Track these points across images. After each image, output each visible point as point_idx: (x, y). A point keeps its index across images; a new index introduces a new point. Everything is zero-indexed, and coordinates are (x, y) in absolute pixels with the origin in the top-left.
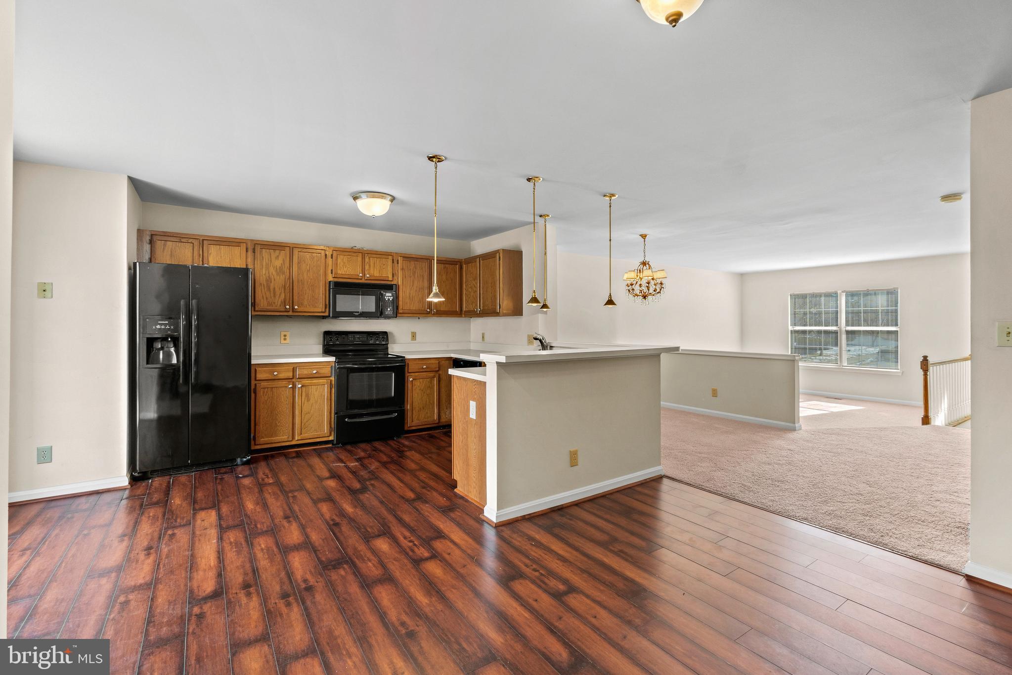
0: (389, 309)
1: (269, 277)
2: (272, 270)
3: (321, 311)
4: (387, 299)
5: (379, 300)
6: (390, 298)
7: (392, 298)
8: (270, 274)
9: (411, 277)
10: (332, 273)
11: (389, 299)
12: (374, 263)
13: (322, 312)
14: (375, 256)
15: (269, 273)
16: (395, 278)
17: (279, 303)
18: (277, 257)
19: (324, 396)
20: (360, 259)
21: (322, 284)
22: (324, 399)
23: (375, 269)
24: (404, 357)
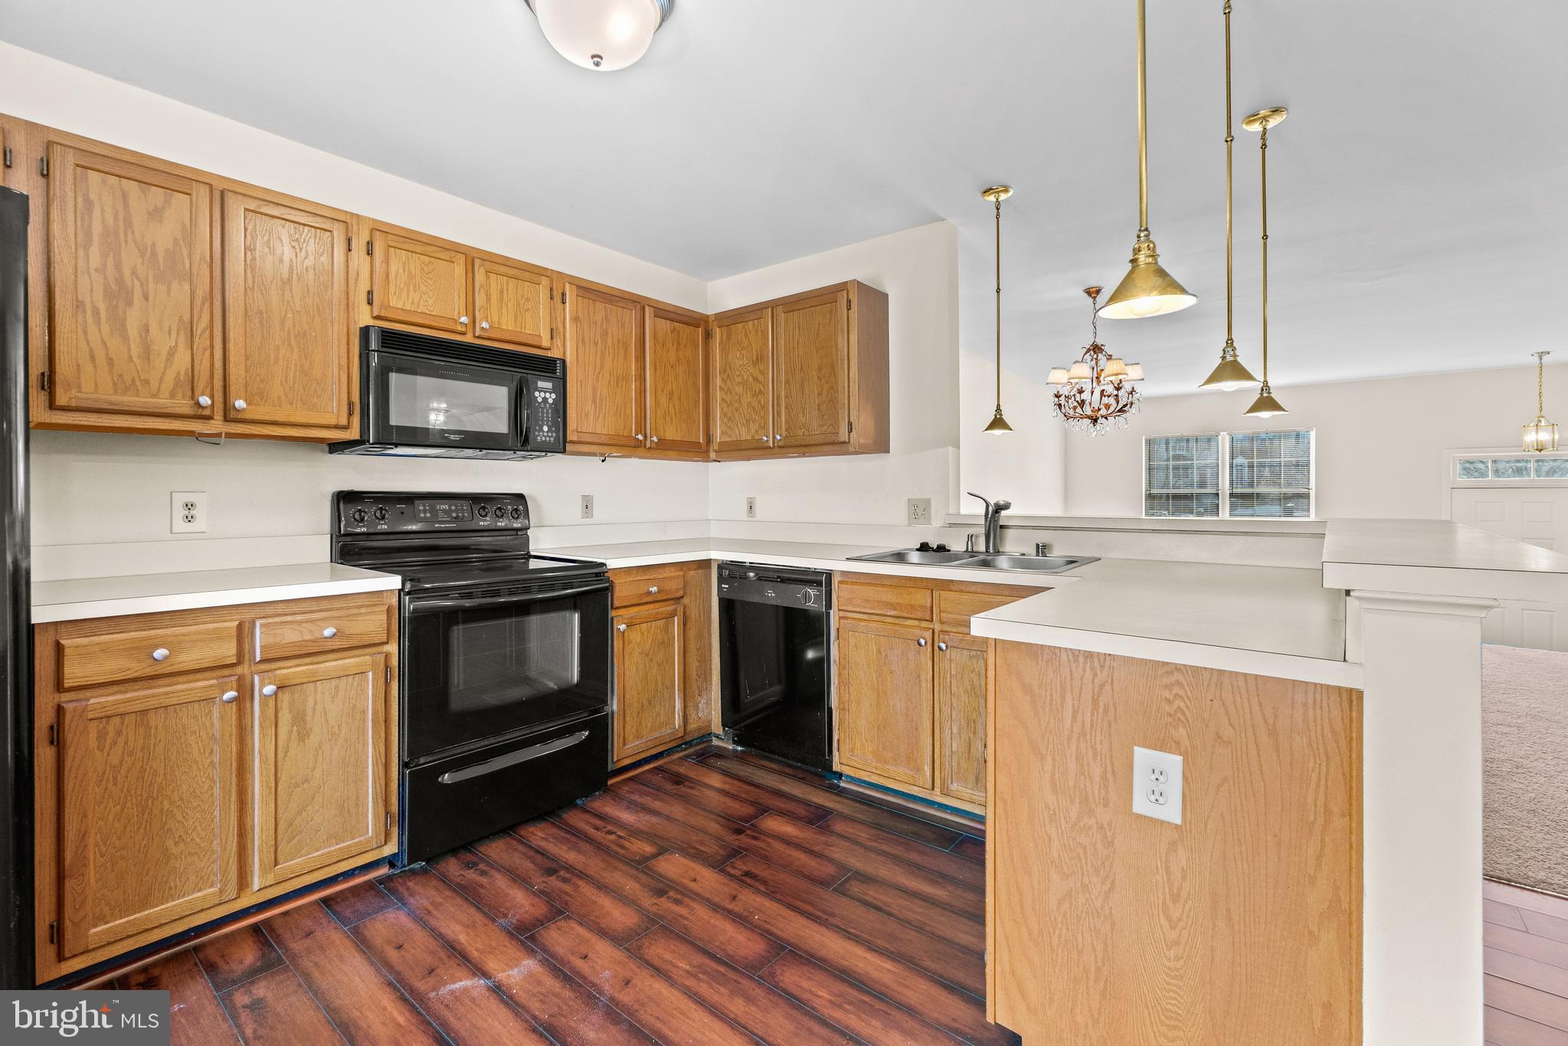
0: (545, 428)
1: (120, 281)
2: (130, 259)
3: (333, 422)
4: (540, 400)
5: (519, 400)
6: (548, 395)
7: (554, 396)
8: (127, 273)
9: (596, 344)
10: (370, 302)
11: (545, 400)
12: (502, 292)
13: (337, 427)
14: (502, 269)
15: (118, 266)
16: (558, 342)
17: (169, 383)
18: (156, 214)
19: (364, 712)
20: (459, 270)
21: (337, 331)
22: (364, 720)
23: (504, 310)
24: (603, 565)
